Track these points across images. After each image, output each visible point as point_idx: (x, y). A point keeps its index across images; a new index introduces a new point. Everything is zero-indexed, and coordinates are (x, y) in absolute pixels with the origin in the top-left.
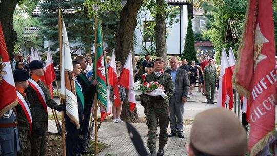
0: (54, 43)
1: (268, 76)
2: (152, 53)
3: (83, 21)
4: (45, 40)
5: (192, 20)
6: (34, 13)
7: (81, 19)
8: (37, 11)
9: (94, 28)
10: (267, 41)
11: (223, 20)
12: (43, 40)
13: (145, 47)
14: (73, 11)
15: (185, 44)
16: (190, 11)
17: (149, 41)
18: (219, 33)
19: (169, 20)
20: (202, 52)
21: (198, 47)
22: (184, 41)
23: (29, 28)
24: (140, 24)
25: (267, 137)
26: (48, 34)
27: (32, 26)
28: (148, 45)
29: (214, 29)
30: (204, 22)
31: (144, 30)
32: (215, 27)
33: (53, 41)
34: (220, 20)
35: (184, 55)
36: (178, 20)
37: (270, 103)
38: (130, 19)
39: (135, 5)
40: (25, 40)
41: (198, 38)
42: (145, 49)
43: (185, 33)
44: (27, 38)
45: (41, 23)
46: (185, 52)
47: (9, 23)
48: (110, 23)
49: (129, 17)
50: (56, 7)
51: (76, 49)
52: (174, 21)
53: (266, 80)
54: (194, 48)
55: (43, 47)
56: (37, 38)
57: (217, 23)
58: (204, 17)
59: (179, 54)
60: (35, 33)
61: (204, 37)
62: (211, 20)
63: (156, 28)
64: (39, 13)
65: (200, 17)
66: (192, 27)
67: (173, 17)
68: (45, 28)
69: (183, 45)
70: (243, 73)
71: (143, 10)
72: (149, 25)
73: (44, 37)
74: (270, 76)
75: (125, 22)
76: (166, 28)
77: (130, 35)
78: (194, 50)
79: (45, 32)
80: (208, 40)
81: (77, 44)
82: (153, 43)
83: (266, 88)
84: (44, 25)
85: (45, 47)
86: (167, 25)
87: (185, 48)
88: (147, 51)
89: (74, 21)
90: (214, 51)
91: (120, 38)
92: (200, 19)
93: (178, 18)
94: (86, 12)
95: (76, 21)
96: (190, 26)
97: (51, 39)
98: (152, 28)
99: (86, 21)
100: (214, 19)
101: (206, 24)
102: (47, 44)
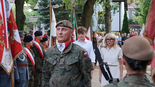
0: (46, 25)
2: (103, 30)
3: (63, 12)
4: (41, 23)
5: (127, 11)
6: (35, 8)
7: (61, 11)
8: (37, 7)
9: (69, 16)
11: (146, 11)
12: (40, 24)
13: (99, 27)
14: (57, 6)
15: (123, 25)
16: (126, 6)
17: (101, 23)
18: (143, 18)
19: (113, 11)
20: (133, 30)
21: (131, 27)
22: (122, 23)
23: (32, 17)
24: (96, 13)
26: (43, 20)
27: (34, 16)
28: (101, 26)
29: (140, 16)
30: (134, 12)
31: (98, 17)
32: (141, 15)
33: (46, 24)
34: (144, 11)
35: (122, 31)
36: (118, 11)
38: (89, 9)
40: (30, 24)
41: (131, 22)
42: (99, 28)
43: (122, 18)
44: (31, 23)
45: (39, 13)
46: (123, 29)
47: (21, 10)
48: (78, 13)
49: (89, 8)
50: (47, 4)
52: (116, 12)
54: (128, 27)
55: (40, 27)
56: (37, 23)
57: (142, 13)
58: (135, 10)
59: (119, 31)
60: (36, 20)
61: (134, 21)
62: (139, 11)
63: (105, 15)
64: (38, 8)
65: (132, 9)
66: (126, 15)
67: (115, 9)
68: (41, 16)
69: (122, 26)
71: (98, 5)
72: (101, 13)
73: (41, 22)
75: (87, 11)
76: (111, 15)
77: (90, 18)
78: (128, 29)
79: (41, 19)
80: (137, 23)
82: (104, 24)
84: (41, 15)
85: (41, 27)
86: (112, 14)
87: (122, 28)
88: (100, 29)
89: (57, 12)
90: (140, 29)
91: (84, 21)
92: (132, 11)
93: (118, 9)
94: (64, 7)
95: (59, 12)
96: (125, 15)
97: (44, 22)
98: (103, 15)
99: (64, 12)
100: (140, 10)
101: (136, 14)
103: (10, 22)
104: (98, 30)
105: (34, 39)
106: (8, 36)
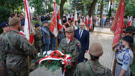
1: (118, 29)
2: (99, 14)
3: (82, 6)
5: (111, 5)
6: (70, 3)
10: (120, 20)
14: (80, 3)
23: (69, 7)
25: (116, 44)
28: (99, 12)
30: (115, 6)
37: (118, 36)
38: (93, 6)
39: (95, 3)
43: (109, 9)
44: (68, 9)
46: (109, 14)
48: (89, 6)
51: (80, 12)
53: (118, 30)
59: (107, 15)
61: (114, 10)
62: (117, 5)
63: (101, 8)
64: (72, 3)
65: (114, 4)
67: (106, 5)
68: (73, 7)
70: (114, 27)
71: (97, 4)
72: (99, 7)
74: (119, 29)
76: (103, 8)
78: (111, 14)
79: (73, 8)
80: (115, 11)
81: (80, 11)
83: (117, 32)
84: (73, 6)
89: (80, 5)
93: (107, 5)
95: (81, 5)
96: (111, 7)
102: (73, 11)
103: (58, 16)
104: (97, 14)
105: (67, 21)
106: (56, 22)
